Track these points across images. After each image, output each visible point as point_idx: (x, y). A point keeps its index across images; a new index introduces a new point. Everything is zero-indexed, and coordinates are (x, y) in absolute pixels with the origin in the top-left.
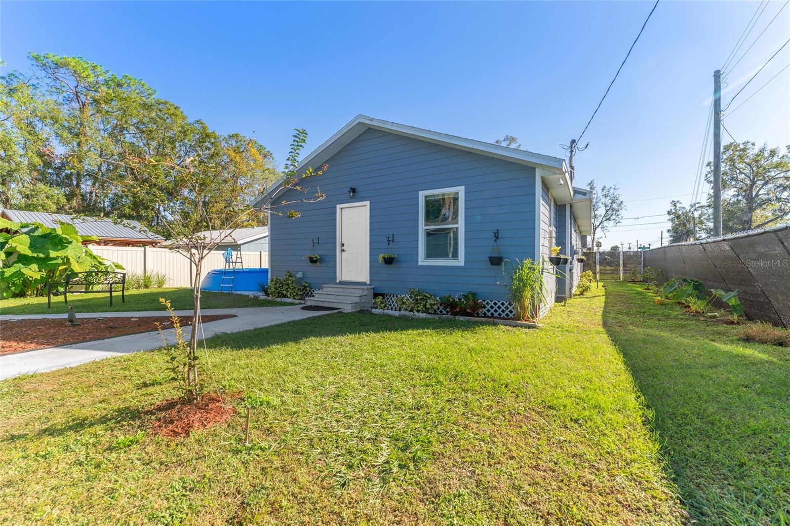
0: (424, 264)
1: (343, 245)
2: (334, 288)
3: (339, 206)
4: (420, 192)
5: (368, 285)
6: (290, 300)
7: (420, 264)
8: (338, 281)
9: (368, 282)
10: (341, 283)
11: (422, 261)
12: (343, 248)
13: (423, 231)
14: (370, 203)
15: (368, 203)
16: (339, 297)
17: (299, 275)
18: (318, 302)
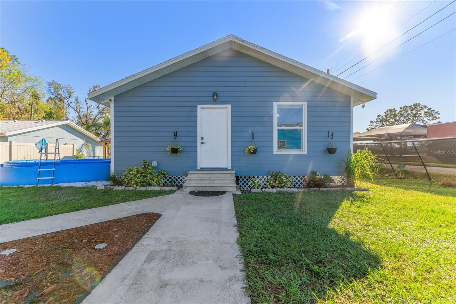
0: (278, 153)
1: (202, 138)
2: (200, 174)
3: (199, 106)
4: (274, 103)
5: (229, 170)
6: (157, 188)
7: (275, 153)
8: (199, 168)
9: (230, 168)
10: (202, 169)
11: (276, 151)
12: (202, 141)
13: (277, 129)
14: (231, 106)
15: (229, 106)
16: (215, 182)
17: (154, 164)
18: (199, 188)
